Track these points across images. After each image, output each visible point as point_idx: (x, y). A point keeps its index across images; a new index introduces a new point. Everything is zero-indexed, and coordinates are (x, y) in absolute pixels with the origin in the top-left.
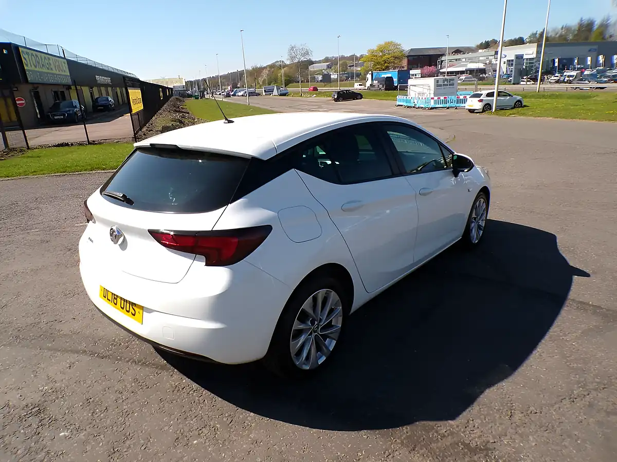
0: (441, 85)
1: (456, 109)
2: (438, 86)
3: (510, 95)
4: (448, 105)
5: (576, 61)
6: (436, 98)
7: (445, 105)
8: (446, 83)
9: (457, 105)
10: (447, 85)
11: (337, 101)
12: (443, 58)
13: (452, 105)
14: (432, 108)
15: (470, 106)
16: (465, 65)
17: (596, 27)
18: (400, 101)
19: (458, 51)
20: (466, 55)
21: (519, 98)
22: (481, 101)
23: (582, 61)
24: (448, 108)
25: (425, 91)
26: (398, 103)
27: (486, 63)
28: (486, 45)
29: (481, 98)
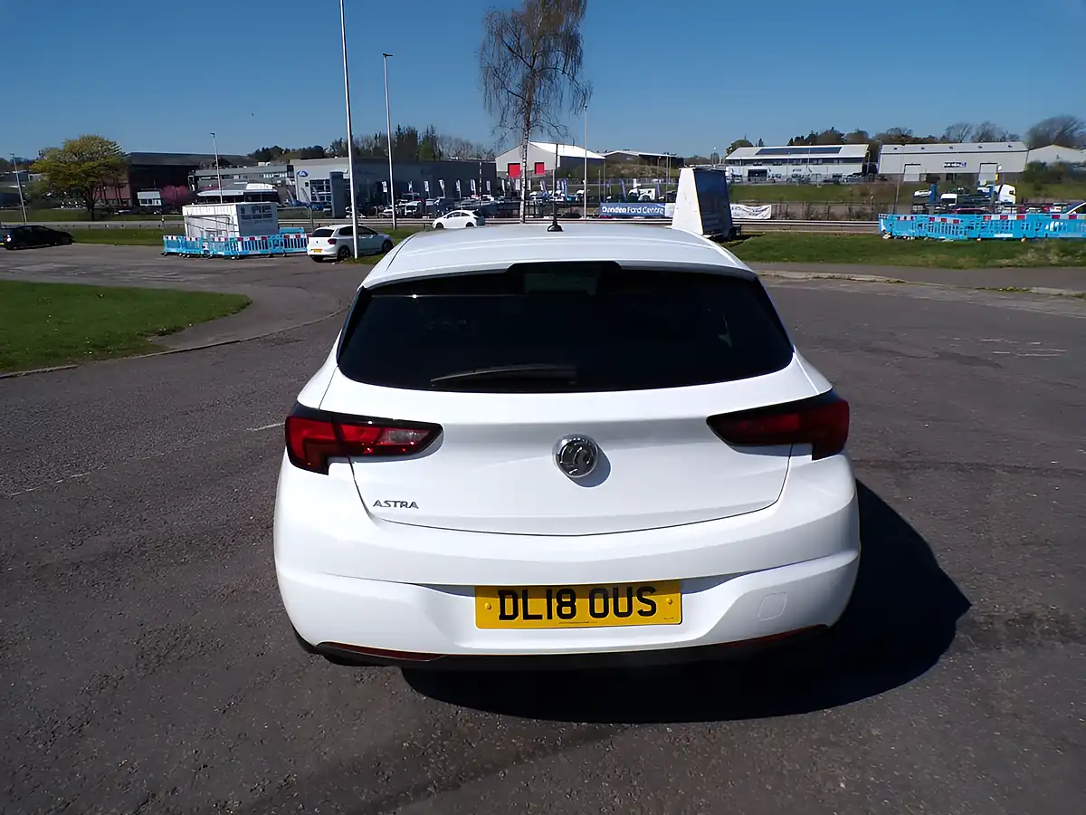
0: (248, 217)
1: (286, 256)
2: (244, 217)
3: (373, 233)
4: (269, 251)
5: (410, 187)
6: (246, 239)
7: (265, 251)
8: (257, 212)
9: (288, 250)
10: (260, 217)
11: (12, 249)
12: (198, 173)
13: (278, 249)
14: (242, 257)
15: (315, 250)
16: (243, 187)
17: (420, 140)
18: (170, 244)
19: (224, 162)
20: (238, 170)
21: (386, 236)
22: (332, 242)
23: (418, 187)
24: (272, 256)
25: (223, 227)
26: (166, 249)
27: (276, 184)
28: (267, 155)
29: (332, 237)
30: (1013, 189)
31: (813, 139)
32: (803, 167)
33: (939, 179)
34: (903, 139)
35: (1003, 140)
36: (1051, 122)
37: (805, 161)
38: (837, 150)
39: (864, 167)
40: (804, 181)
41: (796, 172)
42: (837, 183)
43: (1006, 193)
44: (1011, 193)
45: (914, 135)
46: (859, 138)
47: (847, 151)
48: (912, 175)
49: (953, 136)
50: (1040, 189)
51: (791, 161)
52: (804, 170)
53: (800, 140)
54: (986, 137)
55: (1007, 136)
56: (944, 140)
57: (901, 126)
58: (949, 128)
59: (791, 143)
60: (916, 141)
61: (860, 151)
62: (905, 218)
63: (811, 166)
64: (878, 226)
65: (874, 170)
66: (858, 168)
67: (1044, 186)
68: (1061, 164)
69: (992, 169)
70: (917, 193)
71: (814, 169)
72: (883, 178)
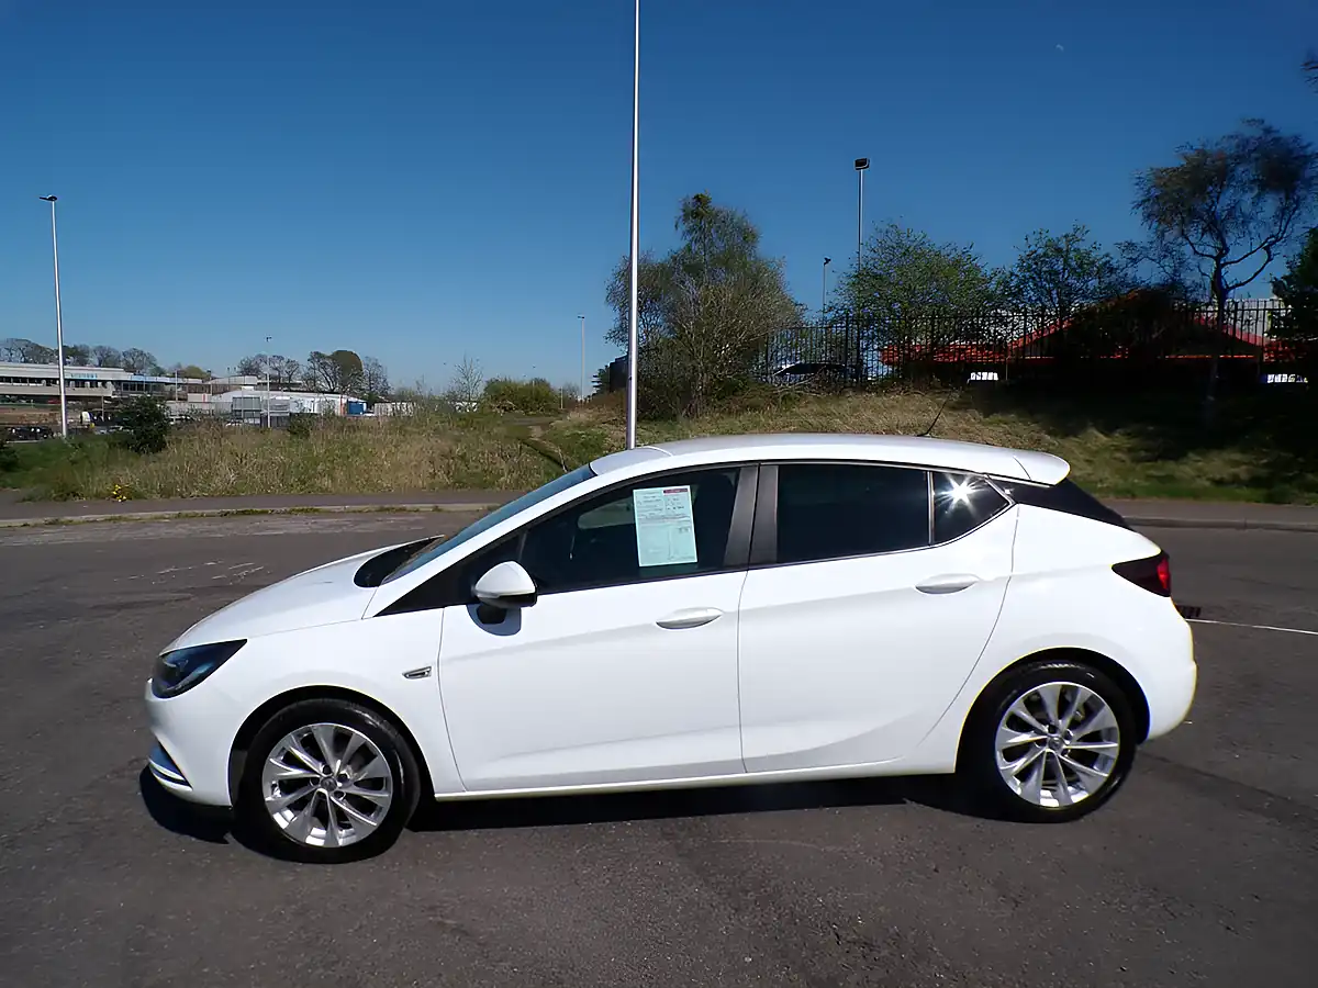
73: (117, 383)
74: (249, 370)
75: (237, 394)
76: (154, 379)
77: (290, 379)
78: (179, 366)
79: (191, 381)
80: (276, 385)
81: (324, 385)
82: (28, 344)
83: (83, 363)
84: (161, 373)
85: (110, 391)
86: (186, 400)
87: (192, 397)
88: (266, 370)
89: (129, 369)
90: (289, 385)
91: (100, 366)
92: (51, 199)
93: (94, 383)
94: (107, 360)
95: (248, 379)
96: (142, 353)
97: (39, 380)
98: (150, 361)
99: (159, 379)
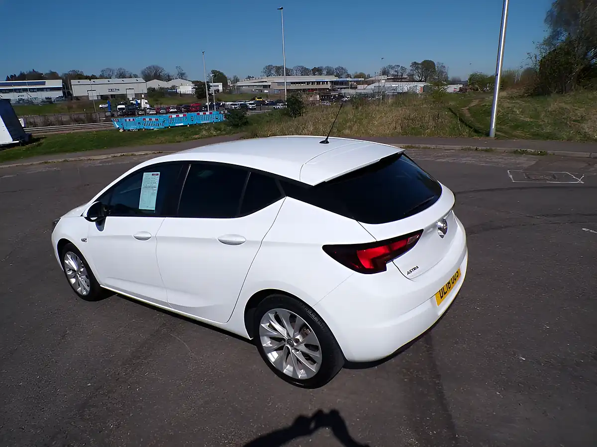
30: (146, 101)
31: (23, 76)
32: (24, 94)
33: (108, 98)
34: (80, 77)
35: (130, 77)
36: (150, 68)
37: (25, 90)
38: (44, 83)
39: (64, 93)
40: (30, 102)
41: (20, 97)
42: (51, 102)
43: (144, 103)
44: (146, 103)
45: (85, 75)
46: (53, 76)
47: (50, 84)
48: (93, 96)
49: (106, 75)
50: (157, 100)
51: (15, 90)
52: (25, 96)
53: (13, 77)
54: (122, 75)
55: (132, 75)
56: (102, 77)
57: (76, 69)
58: (102, 71)
59: (8, 79)
60: (87, 78)
61: (58, 83)
62: (129, 120)
63: (30, 93)
64: (113, 125)
65: (70, 94)
66: (60, 94)
67: (158, 99)
68: (161, 89)
69: (132, 92)
70: (100, 106)
71: (33, 95)
72: (77, 98)
73: (332, 82)
74: (385, 73)
75: (377, 84)
76: (345, 79)
77: (402, 76)
78: (356, 73)
79: (360, 79)
80: (396, 79)
81: (417, 78)
82: (303, 68)
83: (321, 74)
84: (349, 76)
85: (329, 86)
86: (357, 88)
87: (359, 87)
88: (392, 72)
89: (338, 76)
90: (402, 79)
91: (327, 75)
92: (281, 9)
93: (323, 82)
94: (330, 73)
95: (383, 77)
96: (342, 68)
97: (304, 83)
98: (346, 71)
99: (348, 79)
